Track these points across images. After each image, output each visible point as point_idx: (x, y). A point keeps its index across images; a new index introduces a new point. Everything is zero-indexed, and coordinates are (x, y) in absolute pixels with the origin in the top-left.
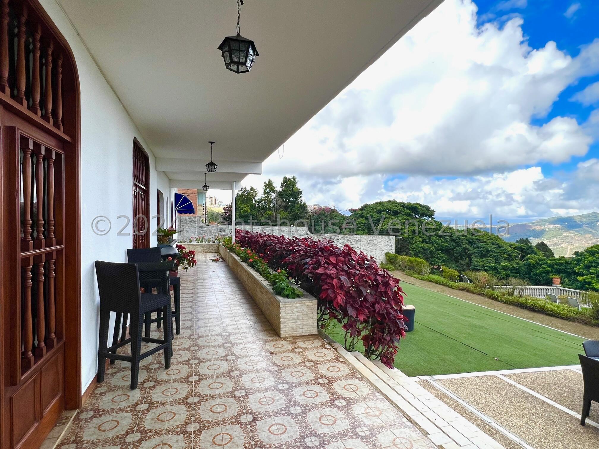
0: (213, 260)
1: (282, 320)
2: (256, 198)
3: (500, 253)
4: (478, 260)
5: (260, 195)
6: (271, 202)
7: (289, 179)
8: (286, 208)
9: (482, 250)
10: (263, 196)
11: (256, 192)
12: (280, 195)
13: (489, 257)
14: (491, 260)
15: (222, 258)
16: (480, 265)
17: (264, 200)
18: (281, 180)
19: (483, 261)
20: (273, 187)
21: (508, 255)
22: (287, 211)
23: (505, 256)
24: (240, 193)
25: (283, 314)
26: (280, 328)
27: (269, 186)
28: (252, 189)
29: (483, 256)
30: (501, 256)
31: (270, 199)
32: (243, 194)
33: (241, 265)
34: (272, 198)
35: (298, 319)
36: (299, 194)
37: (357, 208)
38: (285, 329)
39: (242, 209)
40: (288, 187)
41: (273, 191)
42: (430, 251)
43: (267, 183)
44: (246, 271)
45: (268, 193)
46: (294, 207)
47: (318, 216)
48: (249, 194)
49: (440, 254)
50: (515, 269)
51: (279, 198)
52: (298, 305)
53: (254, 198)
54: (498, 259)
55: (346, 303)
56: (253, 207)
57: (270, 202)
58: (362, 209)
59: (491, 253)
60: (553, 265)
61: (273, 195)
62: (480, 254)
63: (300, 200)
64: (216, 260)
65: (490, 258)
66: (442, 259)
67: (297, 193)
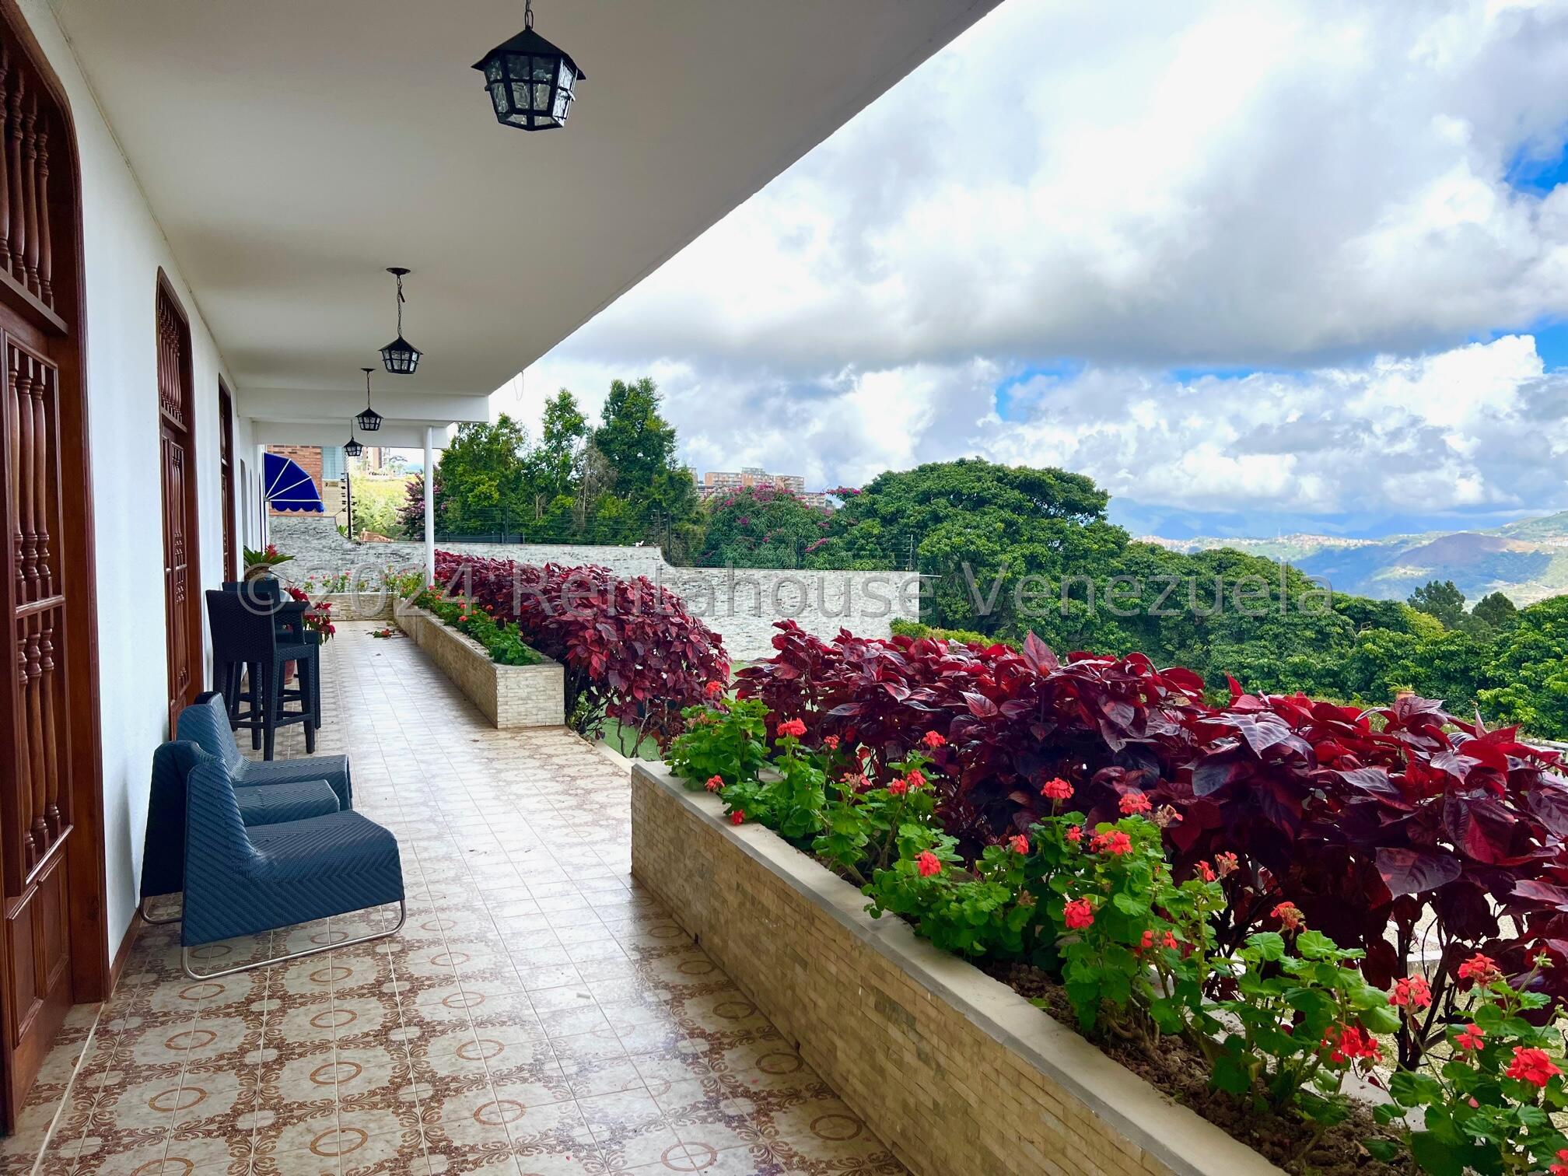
0: (377, 635)
1: (500, 699)
2: (521, 454)
3: (1296, 625)
4: (1229, 648)
5: (532, 443)
6: (571, 467)
7: (632, 389)
8: (621, 486)
9: (1241, 618)
10: (544, 447)
11: (519, 431)
12: (601, 441)
13: (1261, 638)
14: (1265, 647)
15: (401, 631)
16: (1231, 664)
17: (547, 459)
18: (605, 394)
19: (1240, 652)
20: (577, 415)
21: (1317, 632)
22: (624, 497)
23: (1308, 633)
24: (464, 436)
25: (501, 689)
26: (496, 714)
27: (563, 410)
28: (505, 421)
29: (1240, 637)
30: (1297, 636)
31: (566, 456)
32: (472, 439)
33: (443, 632)
34: (573, 453)
35: (528, 698)
36: (663, 439)
37: (858, 487)
38: (505, 714)
39: (471, 490)
40: (628, 416)
41: (577, 428)
42: (1083, 621)
43: (556, 400)
44: (451, 640)
45: (559, 437)
46: (649, 482)
47: (732, 512)
48: (494, 439)
49: (1115, 630)
50: (1329, 673)
51: (596, 453)
52: (528, 675)
53: (511, 452)
54: (1288, 645)
55: (607, 669)
56: (509, 482)
57: (566, 467)
58: (875, 489)
59: (1266, 627)
60: (1432, 659)
61: (579, 444)
62: (1235, 629)
63: (668, 460)
64: (385, 635)
65: (1263, 642)
66: (1123, 647)
67: (657, 435)
